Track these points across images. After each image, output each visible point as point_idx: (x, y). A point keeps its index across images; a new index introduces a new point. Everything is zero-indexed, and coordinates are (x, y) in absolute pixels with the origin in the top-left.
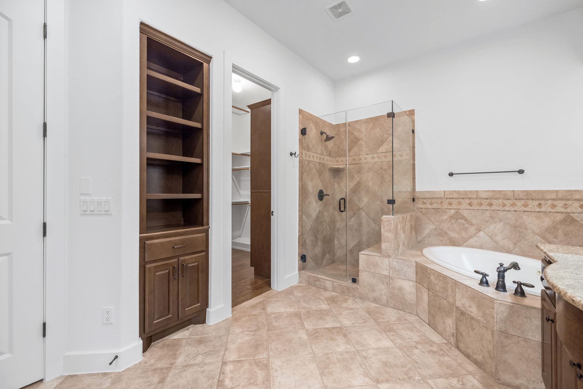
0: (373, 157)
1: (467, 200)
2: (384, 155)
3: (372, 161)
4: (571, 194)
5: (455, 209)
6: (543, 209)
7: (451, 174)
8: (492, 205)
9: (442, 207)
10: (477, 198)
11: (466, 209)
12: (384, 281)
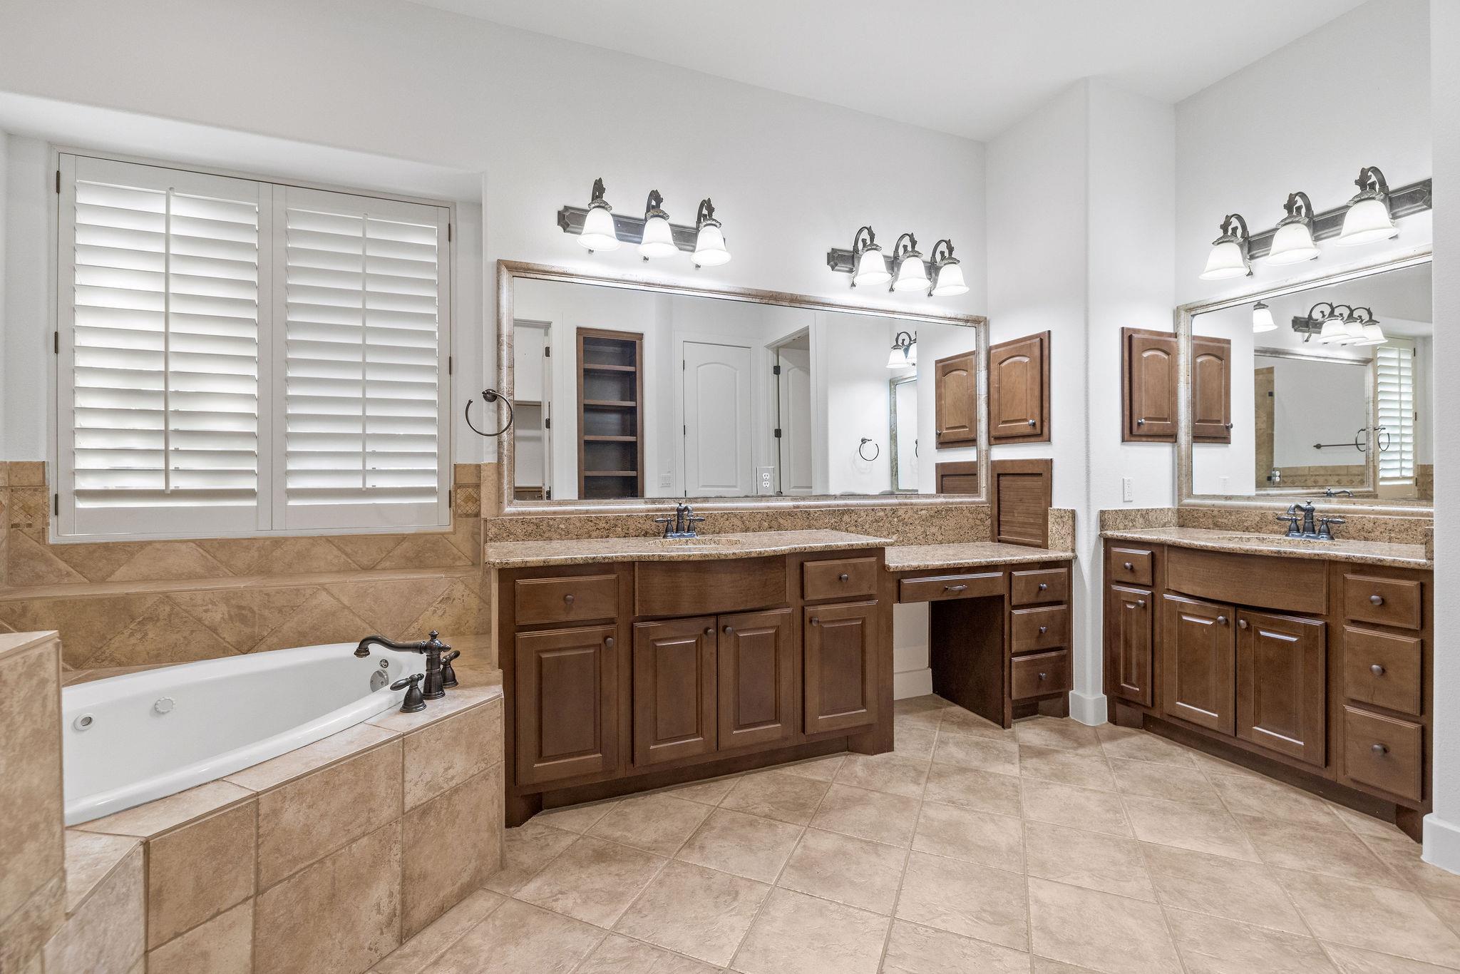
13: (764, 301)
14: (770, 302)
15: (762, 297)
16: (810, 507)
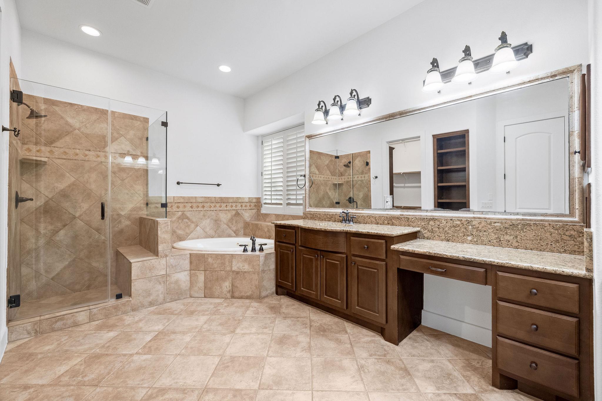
0: (97, 155)
1: (189, 204)
2: (114, 156)
3: (96, 160)
4: (238, 200)
5: (181, 211)
6: (228, 209)
7: (178, 183)
8: (204, 207)
9: (172, 210)
10: (195, 203)
11: (189, 211)
12: (161, 281)
13: (387, 119)
14: (390, 119)
15: (386, 118)
16: (409, 215)
